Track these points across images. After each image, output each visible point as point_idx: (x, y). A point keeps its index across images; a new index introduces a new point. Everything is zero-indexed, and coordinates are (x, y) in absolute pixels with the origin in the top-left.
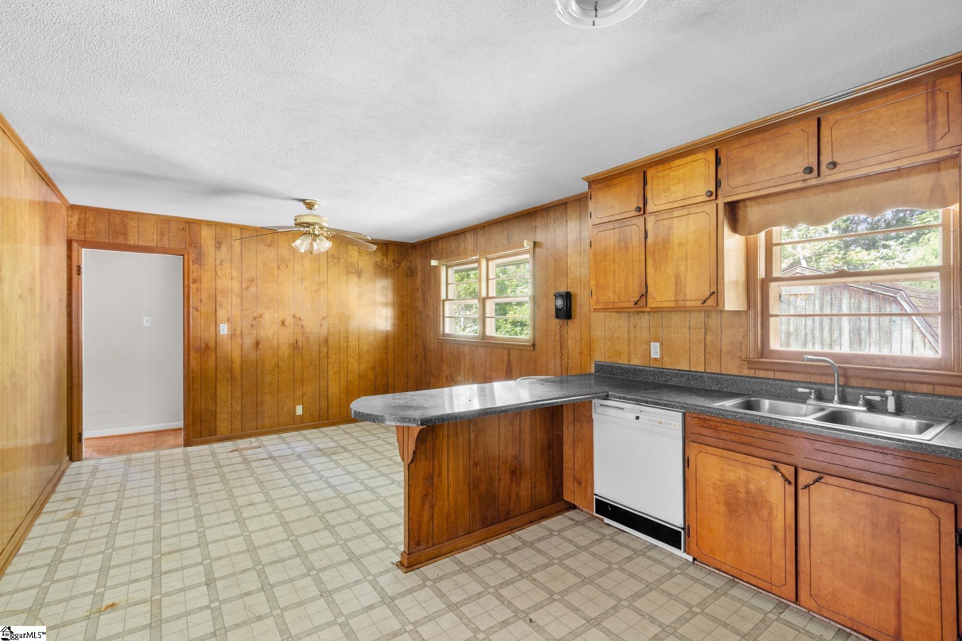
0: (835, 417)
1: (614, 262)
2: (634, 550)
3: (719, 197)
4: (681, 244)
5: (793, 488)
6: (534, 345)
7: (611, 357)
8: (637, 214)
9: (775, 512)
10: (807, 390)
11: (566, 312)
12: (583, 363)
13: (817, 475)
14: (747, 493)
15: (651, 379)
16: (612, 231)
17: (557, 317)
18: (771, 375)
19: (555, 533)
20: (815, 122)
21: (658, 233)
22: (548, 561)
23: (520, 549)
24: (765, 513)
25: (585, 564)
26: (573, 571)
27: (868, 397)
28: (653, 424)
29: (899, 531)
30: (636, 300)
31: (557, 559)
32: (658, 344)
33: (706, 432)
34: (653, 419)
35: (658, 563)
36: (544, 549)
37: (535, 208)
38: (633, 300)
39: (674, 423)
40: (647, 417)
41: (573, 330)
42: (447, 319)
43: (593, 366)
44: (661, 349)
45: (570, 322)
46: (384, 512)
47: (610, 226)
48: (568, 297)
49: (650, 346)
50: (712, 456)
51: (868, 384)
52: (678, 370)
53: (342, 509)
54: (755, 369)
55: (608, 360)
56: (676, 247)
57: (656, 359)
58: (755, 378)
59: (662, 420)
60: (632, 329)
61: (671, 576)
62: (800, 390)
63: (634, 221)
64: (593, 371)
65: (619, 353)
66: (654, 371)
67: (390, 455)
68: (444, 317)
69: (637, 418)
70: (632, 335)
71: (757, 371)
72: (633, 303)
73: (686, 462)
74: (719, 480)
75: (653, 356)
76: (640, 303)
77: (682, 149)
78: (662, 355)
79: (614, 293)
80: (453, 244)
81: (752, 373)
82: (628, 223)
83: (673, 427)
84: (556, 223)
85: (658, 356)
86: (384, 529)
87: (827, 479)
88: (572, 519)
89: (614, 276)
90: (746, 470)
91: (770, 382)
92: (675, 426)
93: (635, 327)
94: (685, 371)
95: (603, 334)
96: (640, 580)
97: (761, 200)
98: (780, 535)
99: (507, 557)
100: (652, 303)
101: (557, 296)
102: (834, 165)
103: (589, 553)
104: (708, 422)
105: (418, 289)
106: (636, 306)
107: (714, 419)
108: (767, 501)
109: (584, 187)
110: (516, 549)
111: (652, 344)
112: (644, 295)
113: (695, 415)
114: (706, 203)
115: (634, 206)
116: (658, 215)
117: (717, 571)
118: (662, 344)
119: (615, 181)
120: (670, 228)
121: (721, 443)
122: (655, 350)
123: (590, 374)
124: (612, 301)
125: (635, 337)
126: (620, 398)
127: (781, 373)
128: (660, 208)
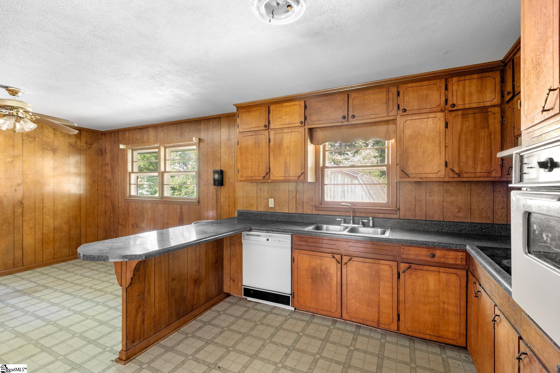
0: (352, 230)
1: (252, 154)
2: (266, 312)
3: (306, 125)
4: (287, 147)
5: (340, 265)
6: (199, 202)
7: (247, 207)
8: (265, 128)
9: (333, 277)
10: (341, 219)
11: (220, 182)
12: (230, 211)
13: (349, 258)
14: (321, 271)
15: (269, 218)
16: (251, 137)
17: (215, 184)
18: (325, 213)
19: (222, 313)
20: (347, 96)
21: (276, 140)
22: (221, 330)
23: (202, 327)
24: (329, 279)
25: (242, 326)
26: (237, 332)
27: (363, 221)
28: (277, 242)
29: (379, 276)
30: (264, 176)
31: (226, 327)
32: (273, 200)
33: (302, 243)
34: (276, 239)
35: (279, 315)
36: (217, 324)
37: (200, 118)
38: (262, 176)
39: (287, 240)
40: (273, 239)
41: (224, 191)
42: (133, 185)
43: (236, 213)
44: (275, 202)
45: (222, 187)
46: (95, 327)
47: (250, 134)
48: (221, 173)
49: (268, 200)
50: (305, 255)
51: (363, 215)
52: (283, 213)
53: (55, 333)
54: (319, 210)
55: (245, 209)
56: (285, 148)
57: (272, 208)
58: (319, 215)
59: (281, 240)
60: (259, 191)
61: (286, 320)
62: (338, 219)
63: (263, 132)
64: (236, 215)
65: (252, 205)
66: (271, 214)
67: (90, 285)
68: (130, 184)
69: (268, 240)
70: (259, 195)
71: (319, 211)
72: (262, 178)
73: (293, 260)
74: (309, 267)
75: (270, 206)
76: (266, 178)
77: (289, 97)
78: (275, 205)
79: (252, 171)
80: (138, 135)
81: (317, 212)
82: (260, 133)
83: (286, 243)
84: (214, 129)
85: (273, 206)
86: (99, 339)
87: (354, 259)
88: (230, 302)
89: (252, 162)
90: (321, 259)
91: (325, 216)
92: (287, 242)
93: (260, 190)
94: (287, 213)
95: (242, 194)
96: (272, 326)
97: (323, 129)
98: (334, 288)
99: (195, 334)
100: (272, 178)
101: (215, 172)
102: (354, 116)
103: (243, 319)
104: (303, 238)
105: (107, 164)
106: (264, 179)
107: (306, 236)
108: (329, 273)
109: (234, 110)
110: (200, 328)
111: (270, 199)
112: (268, 173)
113: (297, 236)
114: (300, 127)
115: (263, 124)
116: (276, 131)
117: (306, 312)
118: (275, 200)
119: (252, 109)
120: (282, 138)
121: (309, 248)
122: (271, 203)
123: (235, 218)
124: (250, 176)
126: (258, 230)
127: (329, 212)
128: (277, 127)
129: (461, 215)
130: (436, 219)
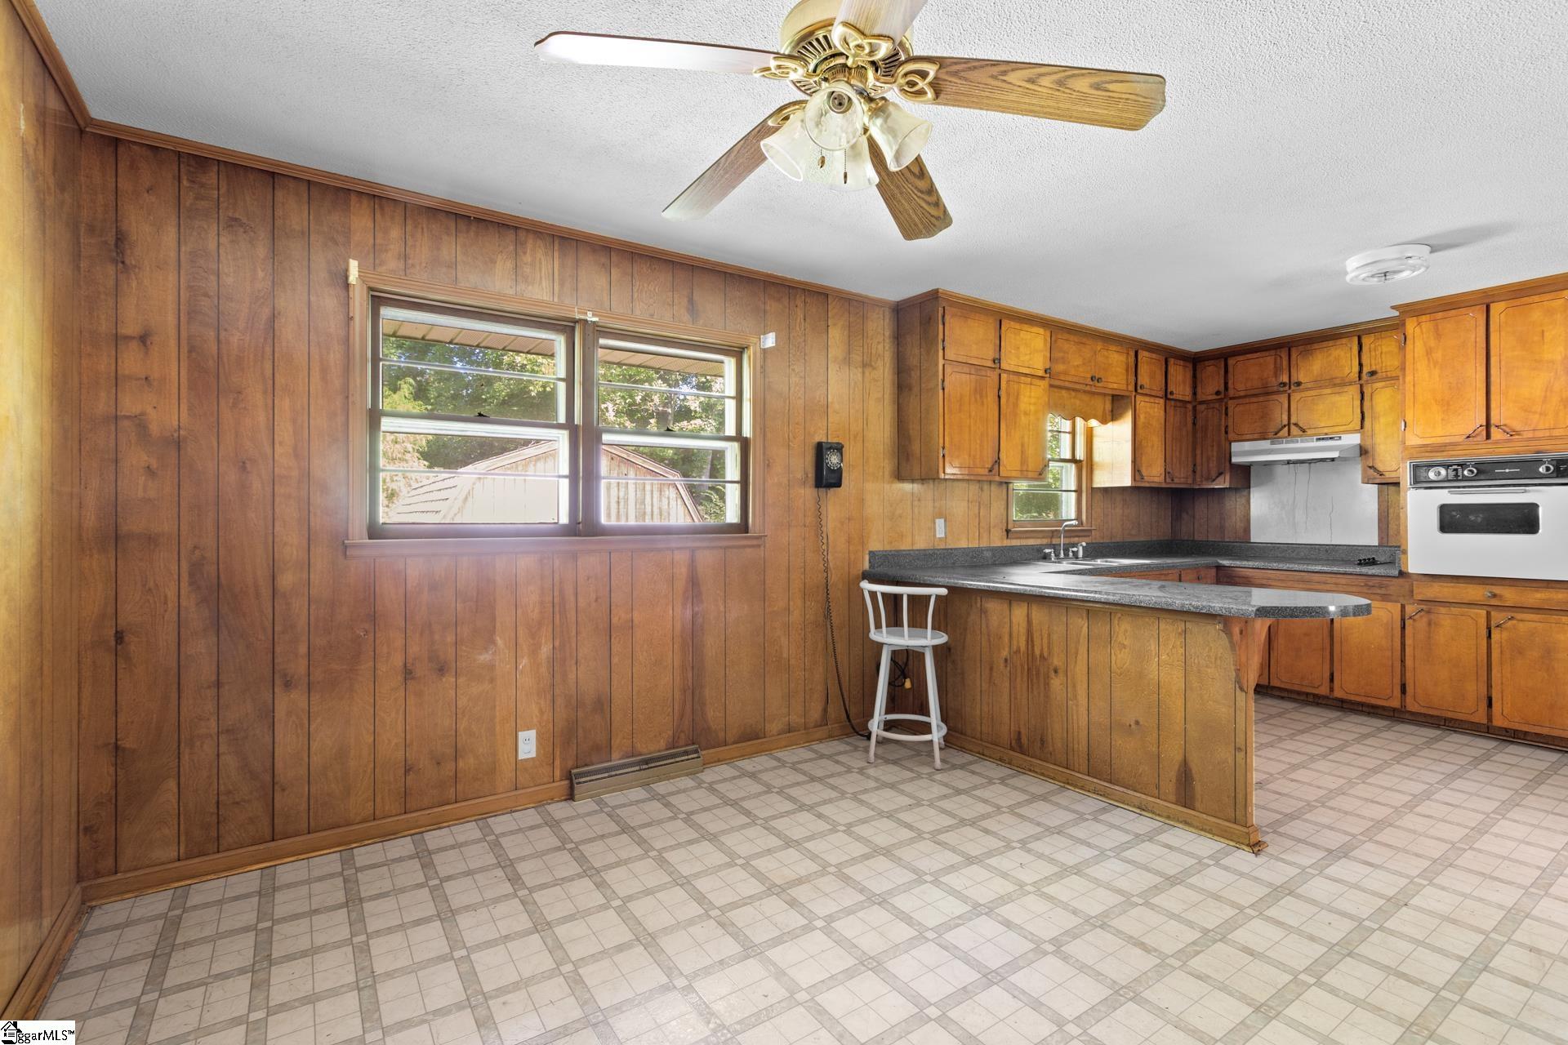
3: (1050, 377)
4: (1025, 414)
7: (891, 543)
8: (993, 365)
10: (1051, 551)
12: (852, 557)
16: (968, 376)
17: (818, 484)
18: (1020, 542)
21: (1009, 394)
30: (989, 467)
32: (942, 520)
41: (835, 503)
43: (867, 558)
44: (945, 527)
45: (831, 492)
47: (966, 369)
49: (935, 523)
54: (1012, 538)
55: (888, 548)
56: (1022, 415)
57: (940, 539)
60: (916, 503)
62: (1047, 551)
64: (866, 566)
65: (902, 536)
70: (916, 511)
72: (987, 470)
75: (938, 536)
76: (994, 471)
78: (946, 533)
79: (970, 456)
81: (1009, 542)
82: (986, 373)
85: (943, 535)
89: (970, 434)
93: (919, 500)
94: (964, 549)
95: (881, 511)
100: (1002, 472)
102: (1100, 380)
106: (990, 474)
111: (937, 521)
112: (998, 461)
114: (1042, 378)
115: (992, 355)
116: (1010, 376)
118: (945, 521)
119: (973, 315)
120: (1018, 393)
122: (939, 529)
124: (967, 465)
125: (919, 513)
127: (1026, 540)
128: (1012, 368)
129: (1133, 532)
130: (1118, 540)
